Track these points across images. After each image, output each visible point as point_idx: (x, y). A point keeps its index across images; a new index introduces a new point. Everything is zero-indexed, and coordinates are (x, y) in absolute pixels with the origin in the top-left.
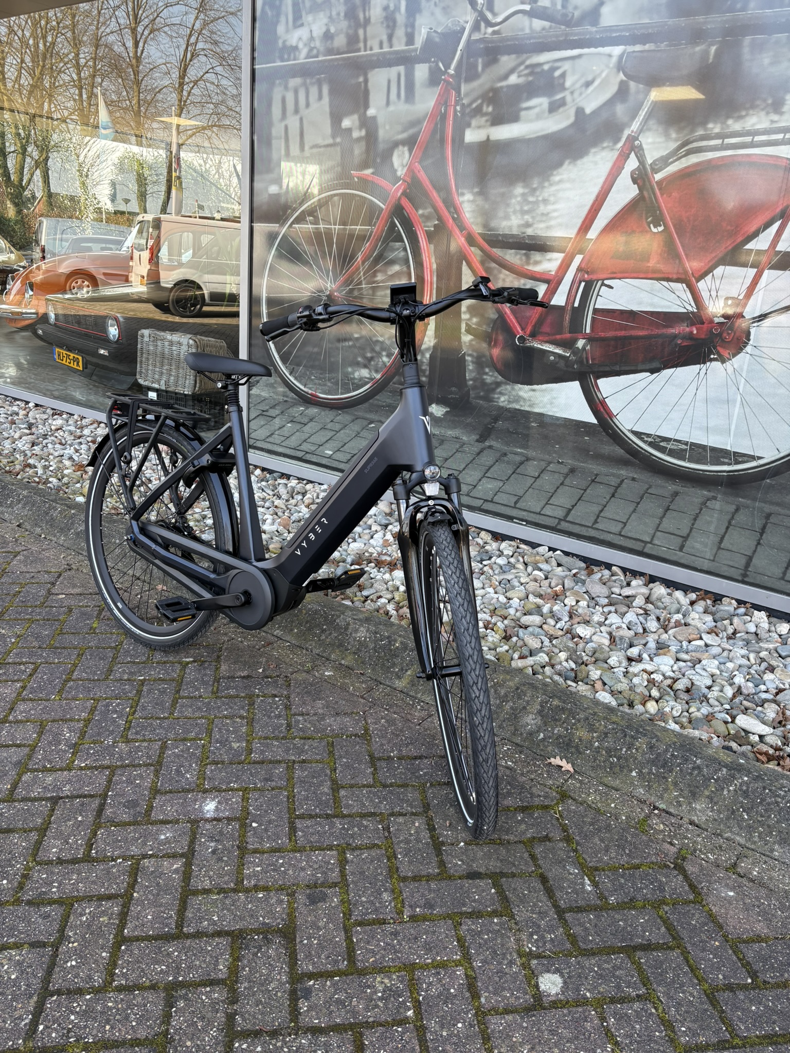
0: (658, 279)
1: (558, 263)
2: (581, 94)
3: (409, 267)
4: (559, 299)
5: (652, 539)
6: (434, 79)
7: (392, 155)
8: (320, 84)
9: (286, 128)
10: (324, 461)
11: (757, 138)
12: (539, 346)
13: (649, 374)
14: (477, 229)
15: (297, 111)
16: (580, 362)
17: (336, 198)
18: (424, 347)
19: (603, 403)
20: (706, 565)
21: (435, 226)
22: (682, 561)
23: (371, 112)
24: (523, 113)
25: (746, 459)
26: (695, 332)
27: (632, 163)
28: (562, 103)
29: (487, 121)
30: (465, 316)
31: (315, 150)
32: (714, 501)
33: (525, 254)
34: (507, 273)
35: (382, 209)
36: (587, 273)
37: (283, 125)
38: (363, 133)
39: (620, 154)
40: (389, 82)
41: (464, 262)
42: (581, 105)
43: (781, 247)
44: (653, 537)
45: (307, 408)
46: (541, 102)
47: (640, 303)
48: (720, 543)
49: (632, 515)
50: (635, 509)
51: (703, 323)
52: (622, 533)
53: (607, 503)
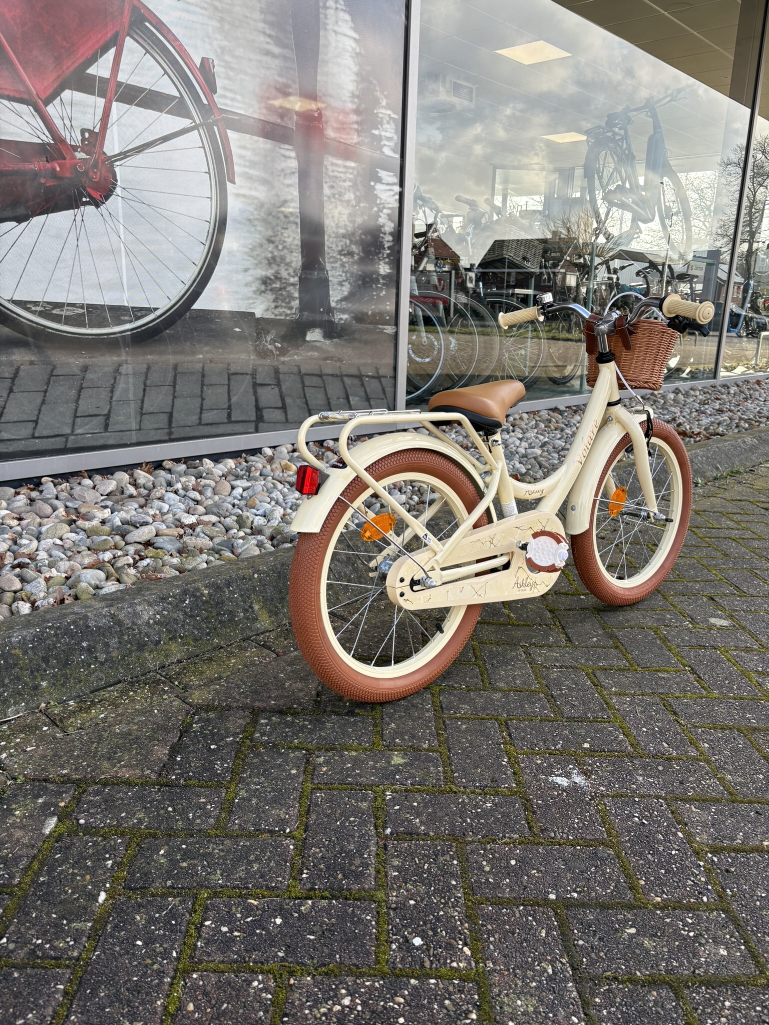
5: (73, 430)
13: (14, 224)
20: (134, 437)
22: (111, 442)
25: (144, 312)
26: (58, 169)
32: (125, 366)
44: (73, 426)
48: (142, 408)
49: (43, 409)
50: (44, 400)
51: (65, 159)
52: (36, 435)
53: (6, 402)
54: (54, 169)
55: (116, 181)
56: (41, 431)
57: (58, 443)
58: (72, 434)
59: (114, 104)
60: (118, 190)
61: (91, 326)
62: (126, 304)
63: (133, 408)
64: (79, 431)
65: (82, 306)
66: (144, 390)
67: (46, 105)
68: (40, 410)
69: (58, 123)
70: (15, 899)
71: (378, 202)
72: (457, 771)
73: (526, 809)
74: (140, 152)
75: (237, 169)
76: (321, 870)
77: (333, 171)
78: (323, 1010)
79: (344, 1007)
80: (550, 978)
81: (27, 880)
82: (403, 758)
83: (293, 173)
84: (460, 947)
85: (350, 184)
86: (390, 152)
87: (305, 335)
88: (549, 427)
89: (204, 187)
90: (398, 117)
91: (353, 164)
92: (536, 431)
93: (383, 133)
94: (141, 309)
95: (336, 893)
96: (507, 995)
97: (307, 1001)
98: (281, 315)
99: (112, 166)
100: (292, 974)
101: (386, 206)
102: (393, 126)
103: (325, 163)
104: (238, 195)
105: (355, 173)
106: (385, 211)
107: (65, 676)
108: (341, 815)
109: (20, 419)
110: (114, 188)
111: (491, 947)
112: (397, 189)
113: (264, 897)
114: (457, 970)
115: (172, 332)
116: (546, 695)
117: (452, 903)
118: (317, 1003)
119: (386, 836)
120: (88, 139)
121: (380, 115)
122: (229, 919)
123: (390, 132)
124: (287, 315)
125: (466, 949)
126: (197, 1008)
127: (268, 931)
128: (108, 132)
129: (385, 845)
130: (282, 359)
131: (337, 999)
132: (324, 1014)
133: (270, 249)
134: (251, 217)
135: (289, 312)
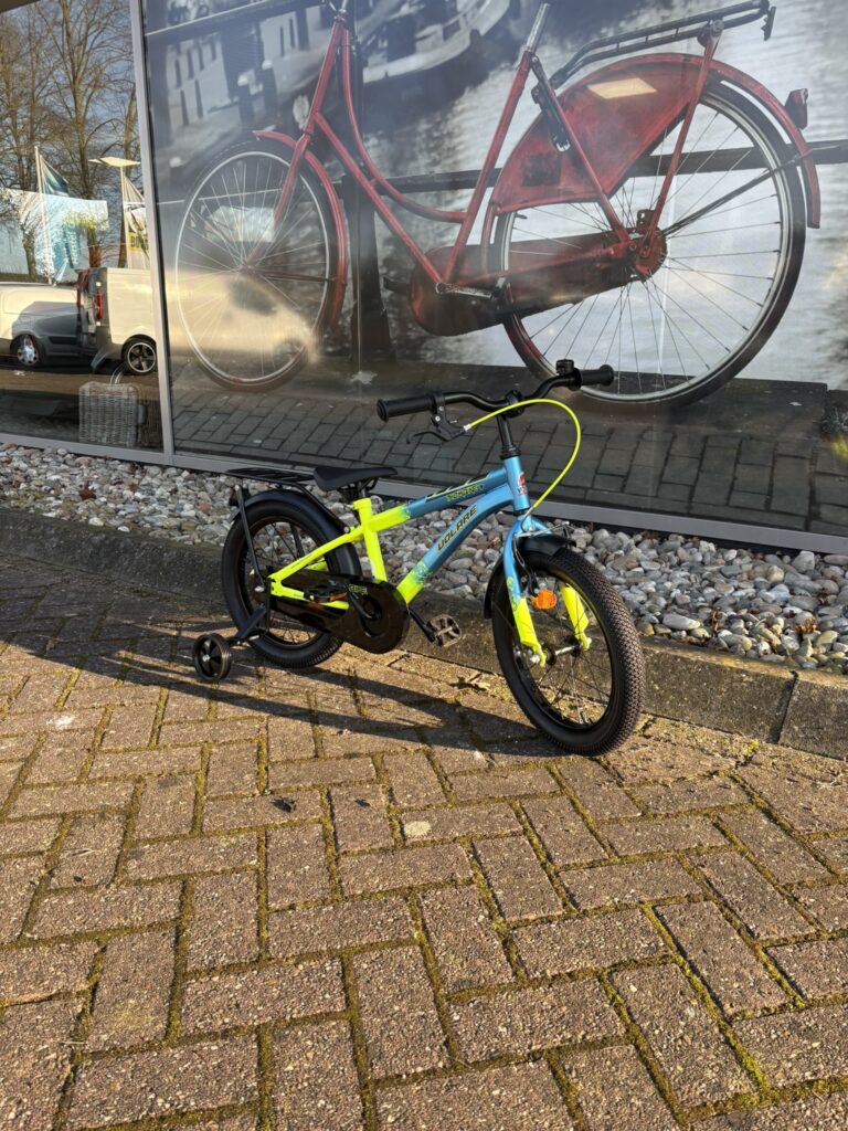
0: (569, 202)
1: (469, 199)
2: (473, 16)
3: (321, 227)
4: (474, 238)
5: (593, 484)
6: (327, 20)
7: (291, 107)
8: (212, 43)
9: (182, 94)
10: (255, 452)
11: (651, 38)
12: (460, 292)
13: (571, 305)
14: (385, 176)
15: (191, 74)
16: (501, 302)
17: (240, 163)
18: (344, 310)
19: (529, 343)
20: (649, 503)
21: (343, 178)
22: (626, 503)
23: (267, 64)
24: (419, 45)
25: (676, 381)
26: (612, 252)
27: (532, 81)
28: (456, 27)
29: (383, 57)
30: (382, 271)
31: (213, 114)
32: (650, 432)
33: (436, 195)
34: (420, 217)
35: (288, 168)
36: (500, 206)
37: (179, 91)
38: (261, 87)
39: (519, 74)
40: (282, 30)
41: (376, 214)
42: (474, 27)
43: (687, 149)
44: (594, 481)
45: (230, 397)
46: (435, 29)
47: (555, 230)
48: (662, 475)
51: (619, 242)
52: (563, 483)
54: (608, 254)
55: (666, 253)
57: (579, 494)
58: (591, 488)
59: (675, 178)
60: (667, 262)
61: (622, 393)
62: (659, 372)
63: (652, 475)
64: (597, 486)
66: (667, 459)
67: (610, 196)
69: (618, 211)
74: (696, 218)
94: (675, 377)
99: (664, 240)
110: (663, 260)
115: (707, 402)
120: (643, 220)
128: (664, 207)
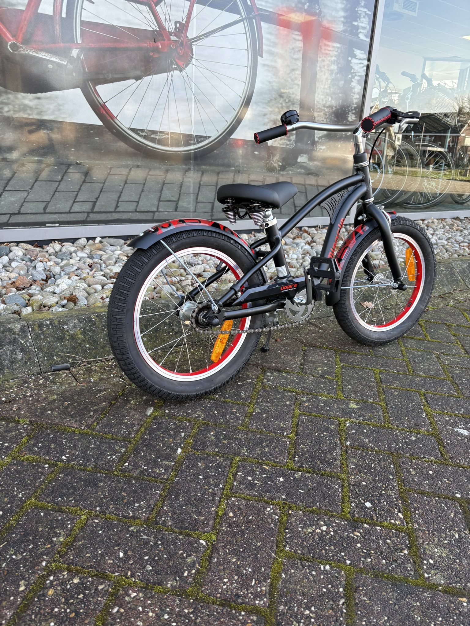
5: (158, 208)
12: (35, 54)
13: (134, 81)
19: (104, 107)
26: (160, 47)
32: (189, 172)
47: (118, 20)
48: (197, 199)
49: (142, 195)
50: (143, 189)
51: (164, 40)
52: (138, 210)
53: (123, 189)
54: (158, 47)
55: (193, 55)
56: (141, 208)
57: (149, 216)
58: (157, 211)
59: (195, 5)
60: (193, 61)
61: (172, 146)
62: (193, 133)
63: (192, 198)
64: (160, 210)
65: (167, 133)
66: (199, 188)
67: (156, 6)
68: (140, 195)
69: (162, 17)
70: (132, 445)
71: (352, 71)
72: (392, 416)
73: (439, 444)
74: (207, 36)
75: (265, 47)
76: (307, 458)
77: (325, 50)
78: (309, 530)
79: (322, 531)
80: (456, 540)
81: (138, 436)
82: (357, 405)
83: (299, 51)
84: (396, 512)
85: (335, 59)
86: (364, 37)
87: (297, 158)
88: (453, 229)
89: (244, 59)
90: (371, 13)
91: (338, 45)
92: (443, 230)
93: (360, 24)
94: (201, 137)
95: (316, 471)
96: (427, 544)
97: (300, 524)
98: (283, 145)
99: (191, 46)
100: (290, 508)
101: (358, 74)
102: (367, 19)
103: (321, 44)
104: (264, 65)
105: (339, 51)
106: (356, 78)
107: (156, 336)
108: (318, 431)
109: (130, 200)
110: (191, 59)
111: (417, 516)
112: (366, 62)
113: (272, 465)
114: (394, 524)
115: (218, 152)
116: (452, 382)
117: (391, 488)
118: (305, 526)
119: (347, 446)
120: (178, 28)
121: (359, 12)
122: (252, 473)
123: (364, 23)
124: (287, 145)
125: (399, 514)
126: (235, 516)
127: (275, 483)
128: (190, 22)
129: (346, 450)
130: (282, 173)
131: (319, 526)
132: (310, 533)
133: (281, 101)
134: (271, 80)
135: (288, 143)
